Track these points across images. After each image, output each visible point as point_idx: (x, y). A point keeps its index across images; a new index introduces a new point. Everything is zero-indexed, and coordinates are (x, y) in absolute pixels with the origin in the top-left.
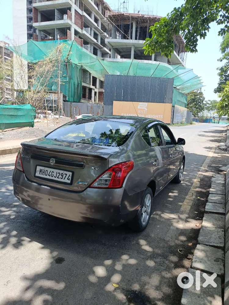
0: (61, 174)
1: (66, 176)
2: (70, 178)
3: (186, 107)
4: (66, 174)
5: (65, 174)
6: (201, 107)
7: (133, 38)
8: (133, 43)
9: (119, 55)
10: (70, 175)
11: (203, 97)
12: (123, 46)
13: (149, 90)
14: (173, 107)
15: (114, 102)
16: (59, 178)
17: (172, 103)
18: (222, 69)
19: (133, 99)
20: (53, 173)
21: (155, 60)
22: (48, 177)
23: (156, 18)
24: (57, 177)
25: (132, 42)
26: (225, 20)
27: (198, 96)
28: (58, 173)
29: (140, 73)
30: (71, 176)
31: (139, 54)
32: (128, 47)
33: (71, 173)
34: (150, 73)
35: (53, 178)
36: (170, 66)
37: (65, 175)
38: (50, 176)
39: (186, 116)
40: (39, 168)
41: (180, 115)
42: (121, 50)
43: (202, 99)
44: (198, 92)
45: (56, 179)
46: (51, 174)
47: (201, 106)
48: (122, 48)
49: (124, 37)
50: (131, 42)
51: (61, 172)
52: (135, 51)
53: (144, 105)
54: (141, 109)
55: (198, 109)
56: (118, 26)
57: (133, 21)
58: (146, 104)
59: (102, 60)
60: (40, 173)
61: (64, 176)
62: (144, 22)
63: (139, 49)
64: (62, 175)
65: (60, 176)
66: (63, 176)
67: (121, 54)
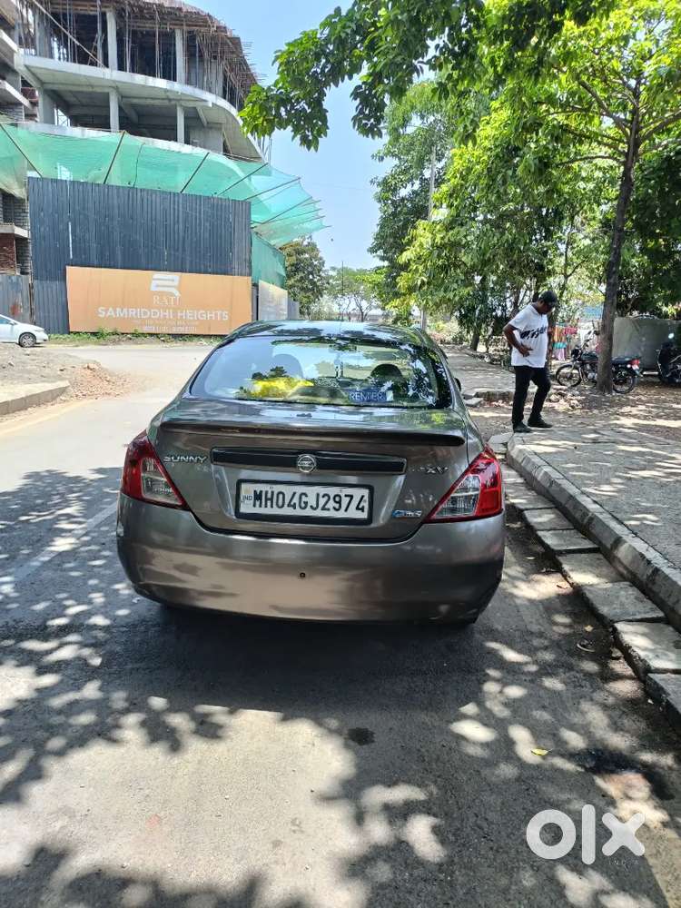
0: (332, 497)
1: (350, 502)
2: (365, 504)
3: (283, 287)
4: (351, 497)
5: (346, 496)
6: (317, 287)
7: (110, 64)
8: (114, 81)
9: (66, 112)
10: (363, 497)
11: (321, 259)
12: (79, 85)
13: (181, 234)
14: (255, 285)
15: (69, 269)
16: (328, 510)
17: (250, 275)
18: (385, 183)
19: (131, 262)
20: (304, 499)
21: (187, 142)
22: (287, 511)
23: (180, 9)
24: (321, 506)
25: (107, 75)
26: (446, 60)
27: (307, 256)
28: (323, 497)
29: (147, 180)
30: (366, 498)
31: (134, 117)
32: (98, 90)
33: (365, 492)
34: (178, 182)
35: (308, 512)
36: (231, 164)
37: (348, 499)
38: (295, 508)
39: (286, 313)
40: (247, 490)
41: (272, 310)
42: (72, 100)
43: (316, 263)
44: (305, 243)
45: (319, 513)
46: (296, 500)
47: (315, 282)
48: (75, 94)
49: (82, 58)
50: (108, 77)
51: (332, 491)
52: (120, 109)
53: (169, 280)
54: (161, 294)
55: (309, 294)
56: (55, 15)
57: (106, 7)
58: (175, 277)
59: (12, 125)
60: (258, 503)
61: (345, 501)
62: (143, 17)
63: (135, 101)
64: (337, 499)
65: (331, 504)
66: (340, 502)
67: (75, 112)
